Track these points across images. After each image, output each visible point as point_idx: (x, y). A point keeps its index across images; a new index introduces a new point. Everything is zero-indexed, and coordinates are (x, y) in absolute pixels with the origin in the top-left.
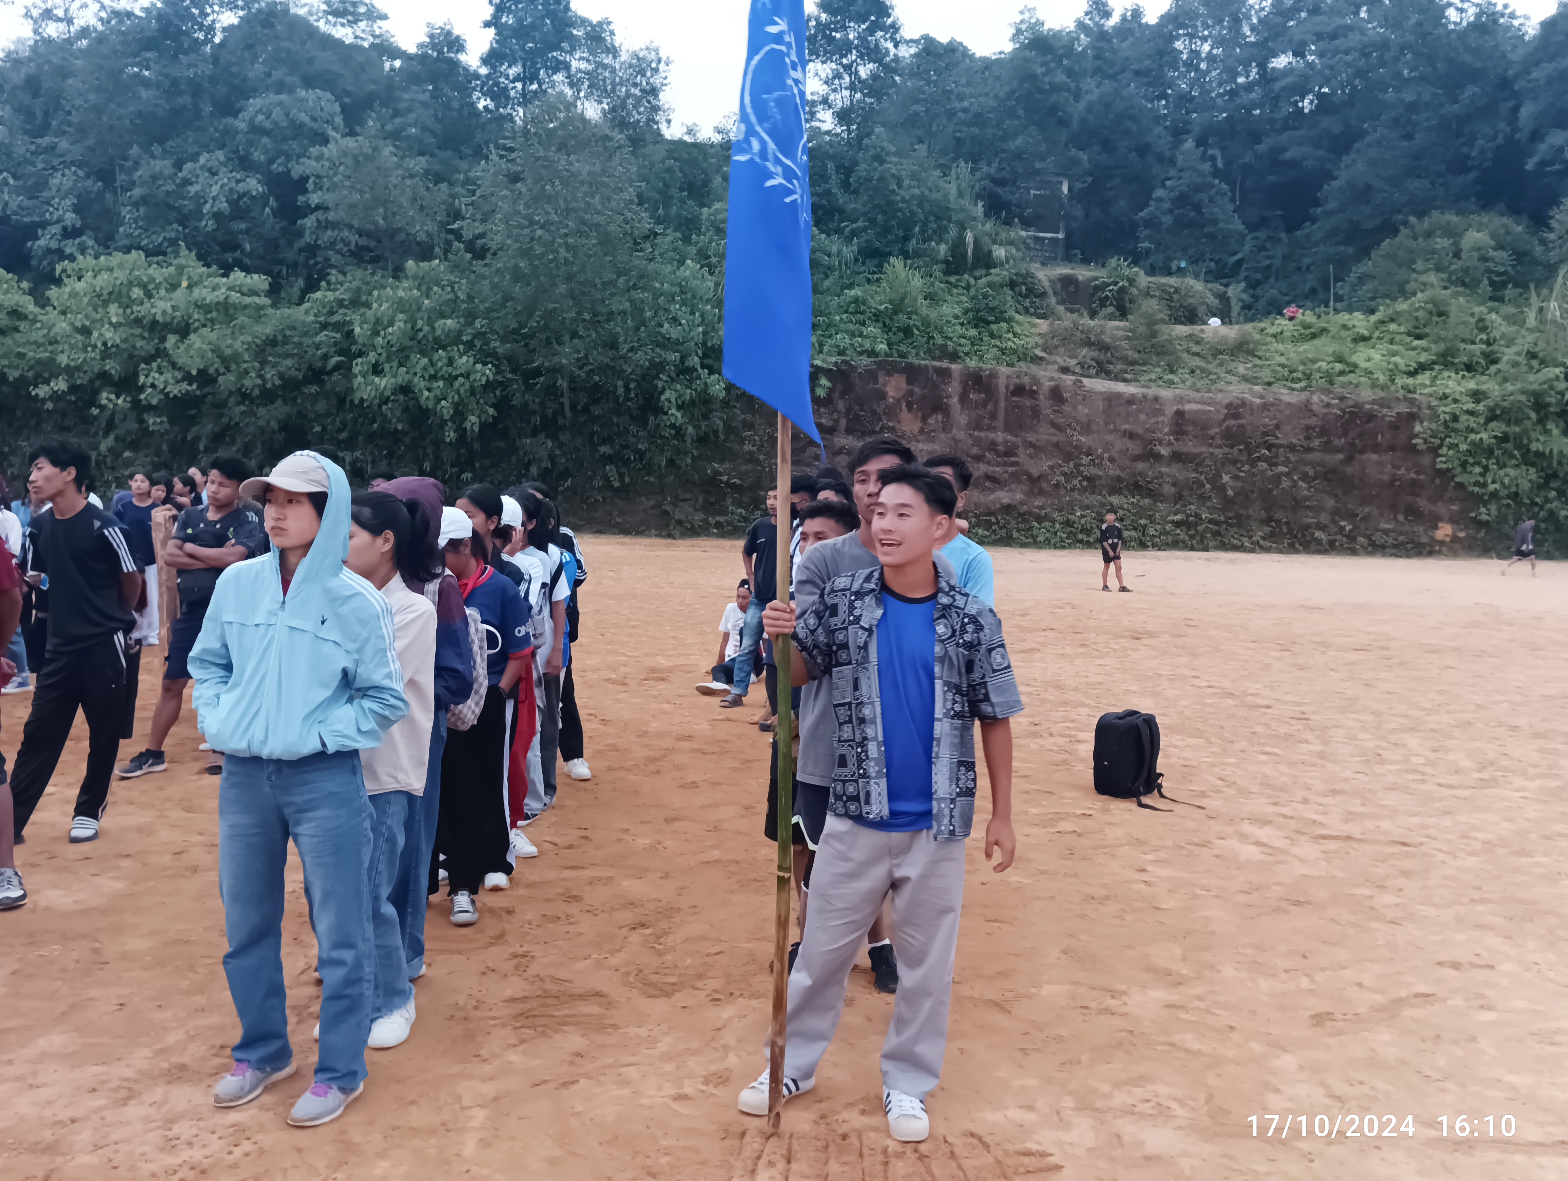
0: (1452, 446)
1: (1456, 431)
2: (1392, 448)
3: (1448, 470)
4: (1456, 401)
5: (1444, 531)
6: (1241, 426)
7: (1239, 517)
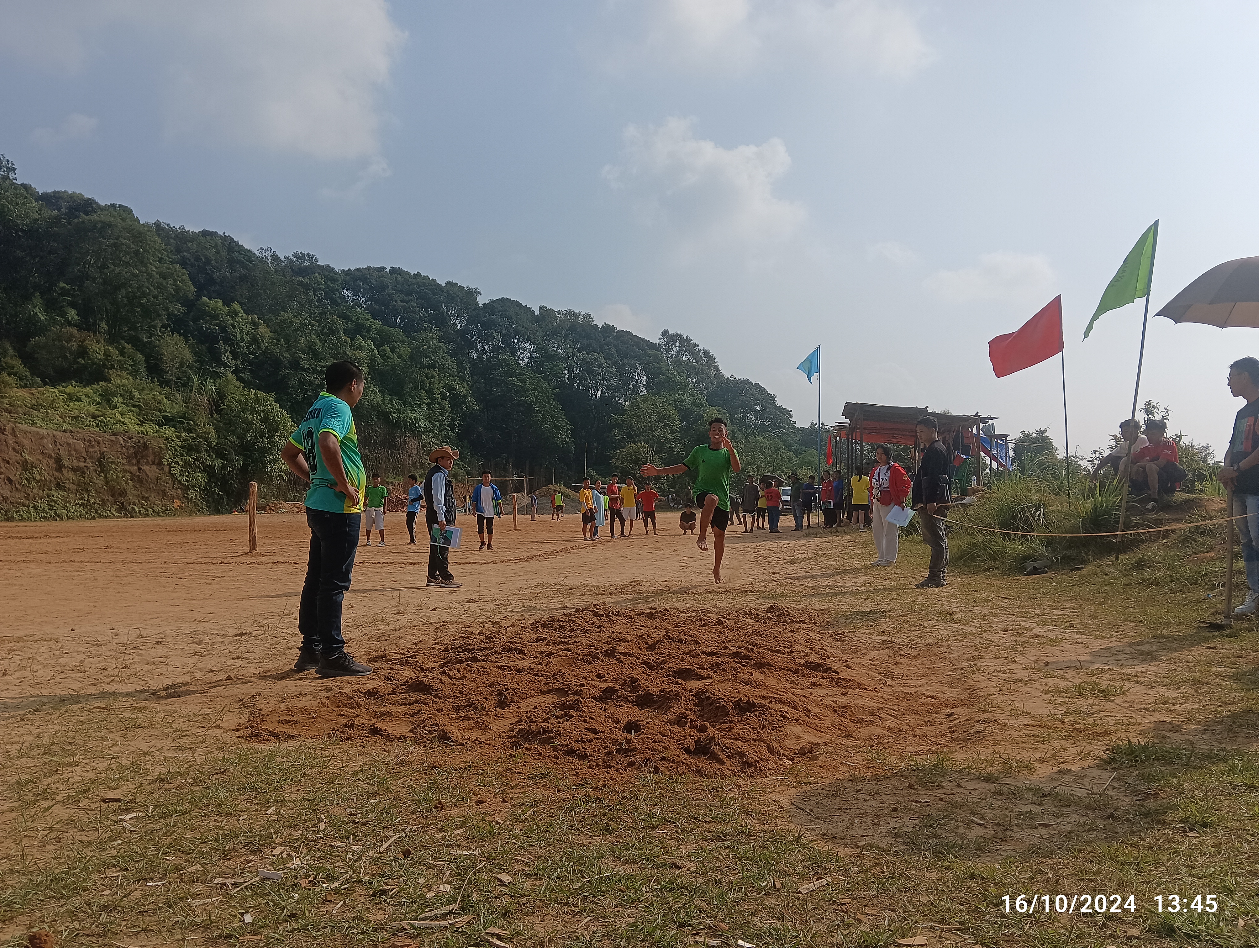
0: (177, 463)
1: (177, 455)
2: (153, 463)
3: (175, 474)
4: (173, 440)
5: (177, 503)
6: (95, 452)
7: (103, 500)
